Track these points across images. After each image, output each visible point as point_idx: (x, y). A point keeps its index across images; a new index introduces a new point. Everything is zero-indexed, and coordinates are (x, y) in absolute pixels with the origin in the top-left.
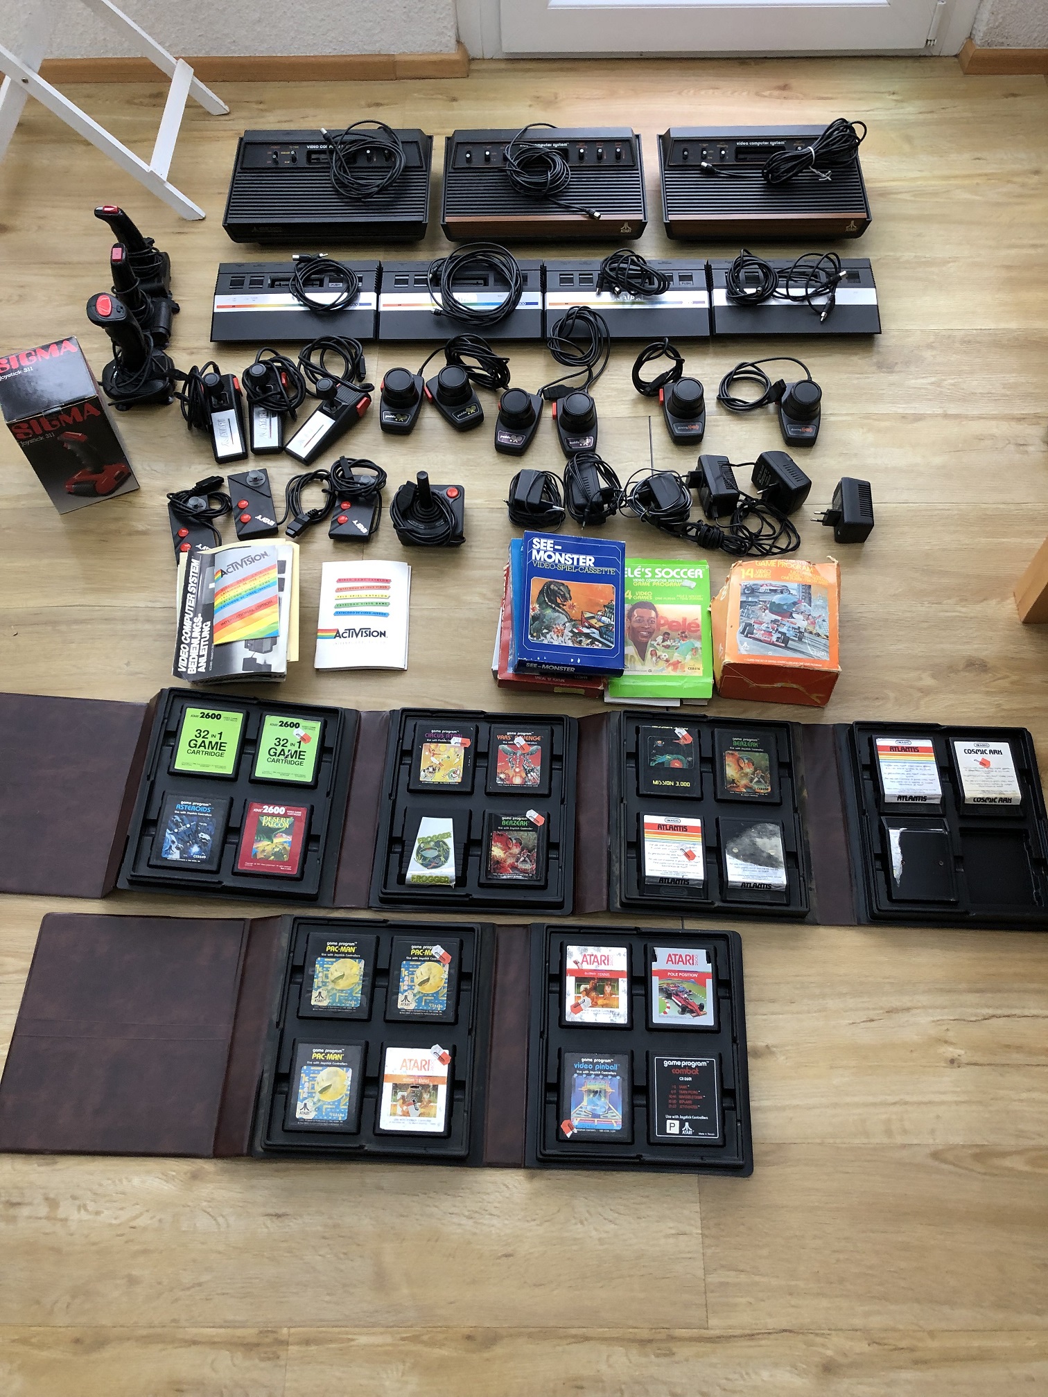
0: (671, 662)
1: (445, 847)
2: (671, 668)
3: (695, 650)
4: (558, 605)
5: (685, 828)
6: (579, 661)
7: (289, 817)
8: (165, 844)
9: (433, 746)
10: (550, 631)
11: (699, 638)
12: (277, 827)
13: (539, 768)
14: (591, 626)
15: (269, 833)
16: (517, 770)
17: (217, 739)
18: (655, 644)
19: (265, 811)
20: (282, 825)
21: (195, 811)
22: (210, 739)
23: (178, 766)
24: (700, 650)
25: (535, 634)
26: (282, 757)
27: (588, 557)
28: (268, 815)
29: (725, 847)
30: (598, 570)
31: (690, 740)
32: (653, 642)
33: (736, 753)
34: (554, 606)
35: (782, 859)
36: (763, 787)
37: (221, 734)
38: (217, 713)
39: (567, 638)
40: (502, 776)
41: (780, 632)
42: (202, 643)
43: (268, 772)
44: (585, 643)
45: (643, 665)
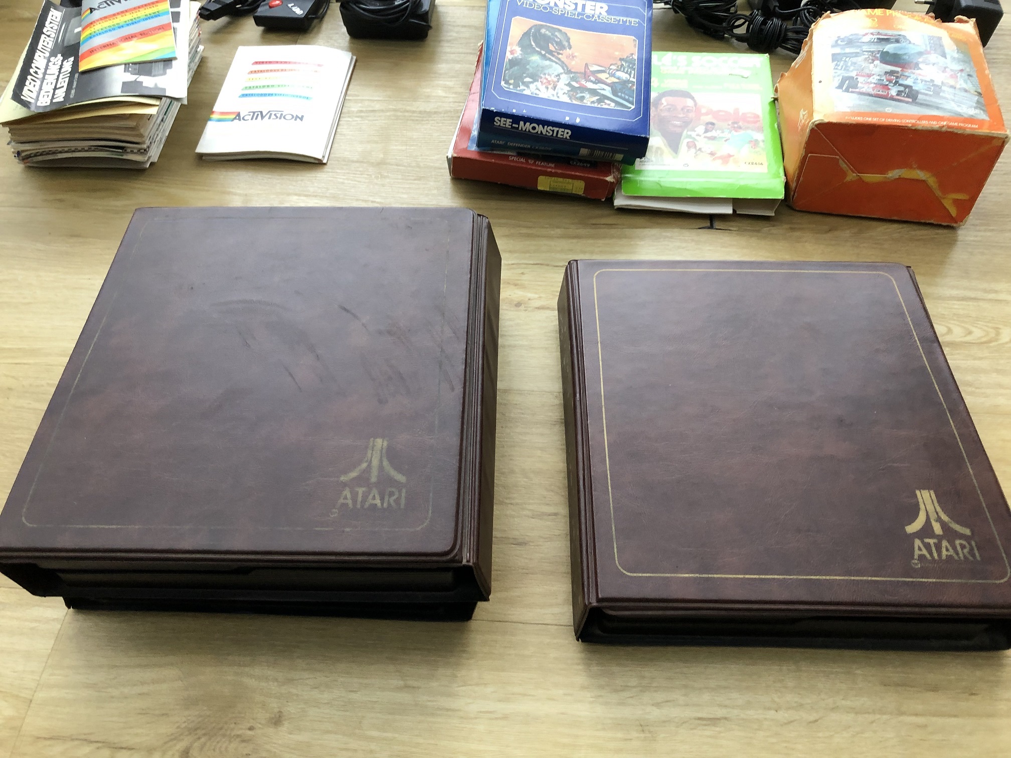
0: (718, 155)
2: (718, 162)
3: (754, 143)
4: (551, 53)
6: (578, 121)
10: (535, 80)
14: (599, 81)
18: (693, 134)
24: (761, 143)
25: (512, 81)
27: (599, 4)
30: (613, 19)
32: (689, 133)
34: (543, 52)
39: (562, 92)
41: (900, 85)
44: (589, 100)
45: (675, 158)
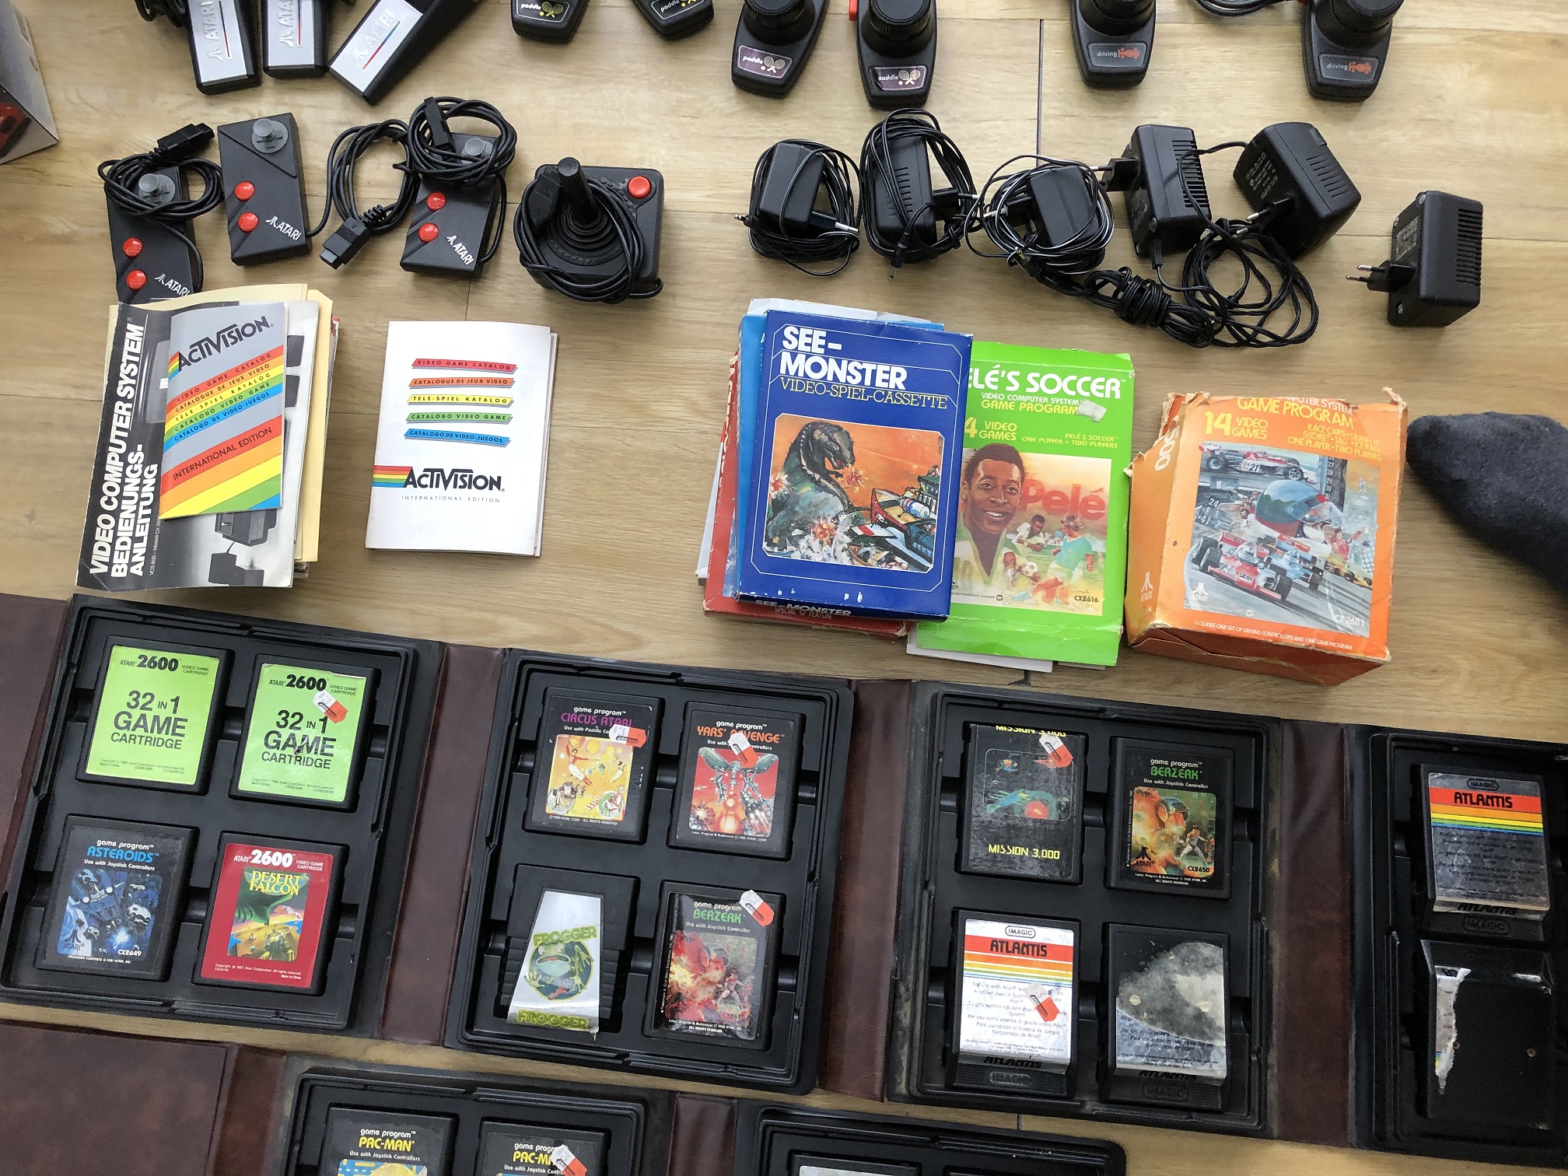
0: (1042, 581)
1: (584, 956)
2: (1041, 594)
3: (1091, 559)
4: (826, 475)
5: (1042, 950)
6: (860, 598)
7: (300, 872)
8: (64, 928)
9: (575, 740)
10: (807, 532)
11: (1102, 532)
12: (277, 893)
13: (771, 801)
14: (889, 523)
15: (262, 904)
16: (731, 803)
17: (167, 712)
18: (1014, 539)
19: (255, 861)
20: (285, 889)
21: (123, 861)
22: (156, 711)
23: (93, 769)
24: (1101, 560)
25: (776, 540)
26: (290, 751)
27: (895, 369)
28: (261, 868)
29: (1116, 994)
30: (911, 399)
31: (1068, 759)
32: (1009, 536)
33: (1155, 792)
34: (817, 477)
35: (1221, 1021)
36: (1199, 865)
37: (176, 700)
38: (170, 656)
39: (840, 548)
40: (701, 814)
42: (142, 512)
43: (263, 782)
44: (876, 558)
45: (987, 583)
